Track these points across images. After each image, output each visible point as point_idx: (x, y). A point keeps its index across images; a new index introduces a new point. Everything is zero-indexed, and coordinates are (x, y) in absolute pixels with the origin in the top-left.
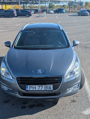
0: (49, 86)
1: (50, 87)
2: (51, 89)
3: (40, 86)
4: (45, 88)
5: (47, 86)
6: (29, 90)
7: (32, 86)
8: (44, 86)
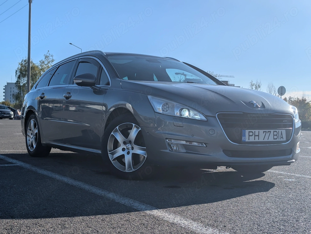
0: (280, 131)
1: (282, 134)
2: (282, 138)
3: (267, 131)
4: (274, 135)
5: (277, 131)
6: (247, 140)
7: (253, 131)
8: (272, 131)
